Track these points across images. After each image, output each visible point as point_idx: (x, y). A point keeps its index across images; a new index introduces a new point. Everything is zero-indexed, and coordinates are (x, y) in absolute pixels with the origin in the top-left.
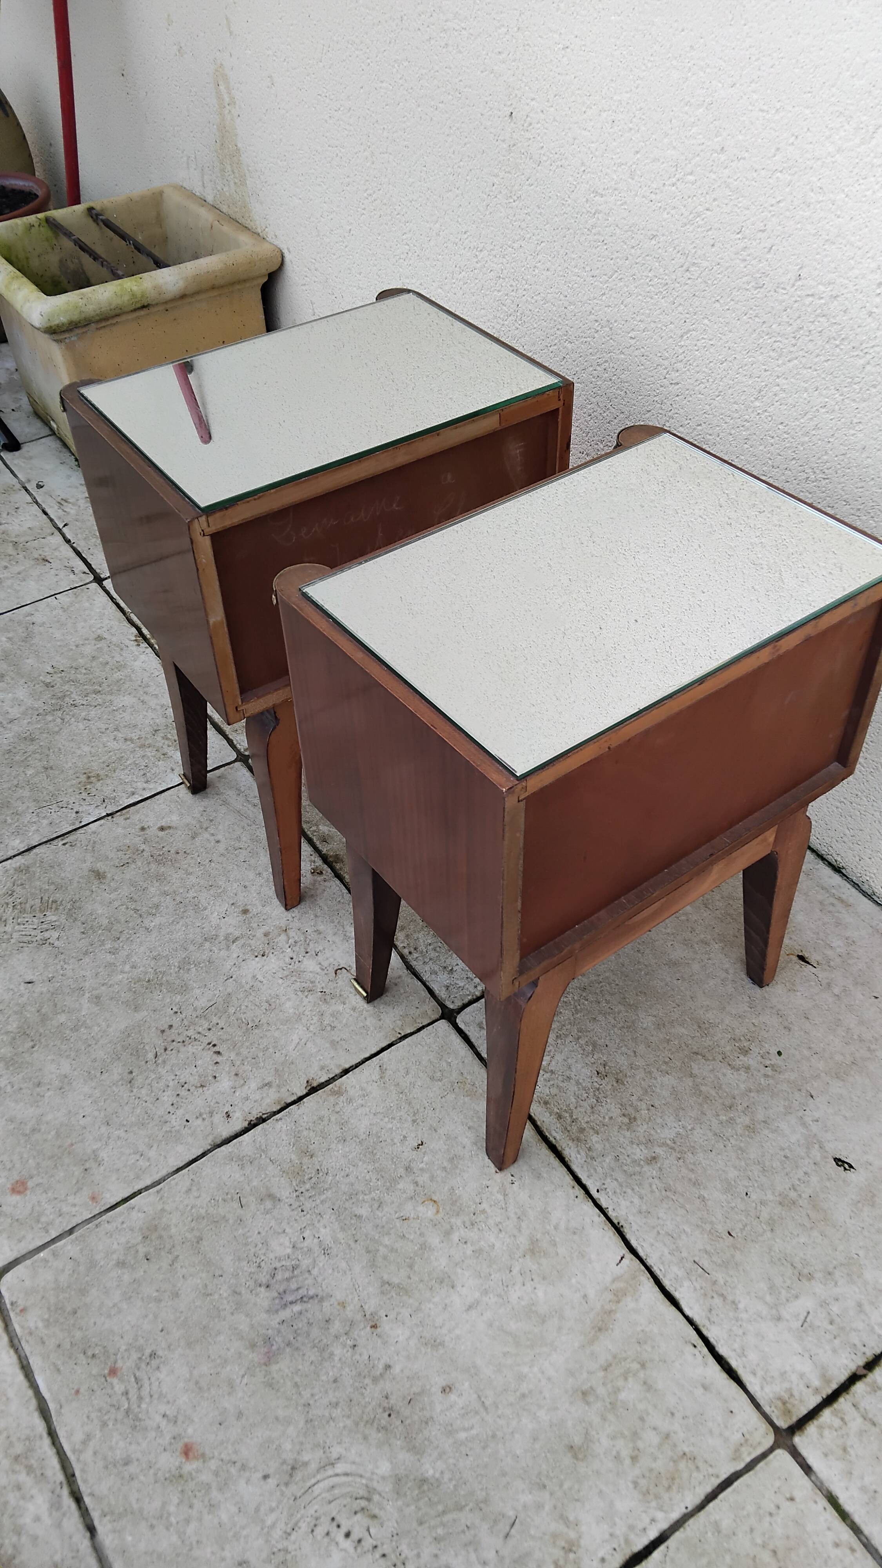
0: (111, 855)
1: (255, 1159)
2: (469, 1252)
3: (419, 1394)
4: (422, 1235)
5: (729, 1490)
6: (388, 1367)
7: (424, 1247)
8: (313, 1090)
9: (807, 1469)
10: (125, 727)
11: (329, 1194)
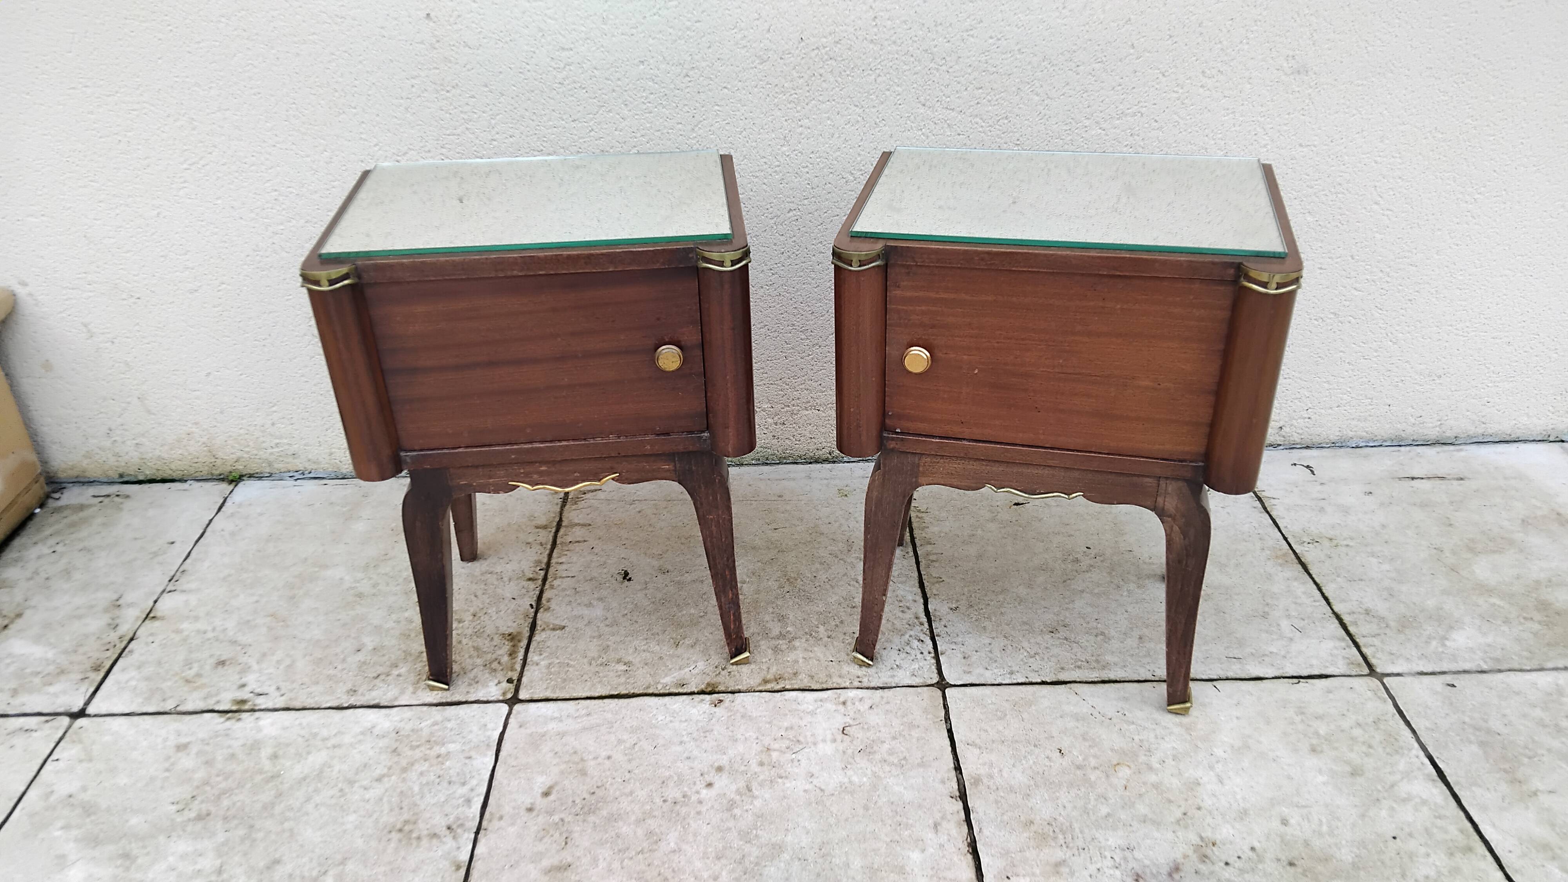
0: (541, 847)
1: (1012, 862)
2: (1173, 763)
3: (1282, 841)
4: (1145, 783)
5: (1405, 713)
6: (1253, 849)
7: (1156, 786)
8: (963, 796)
9: (1398, 675)
10: (357, 774)
11: (1076, 826)
